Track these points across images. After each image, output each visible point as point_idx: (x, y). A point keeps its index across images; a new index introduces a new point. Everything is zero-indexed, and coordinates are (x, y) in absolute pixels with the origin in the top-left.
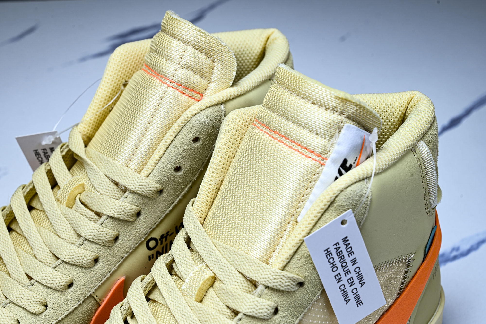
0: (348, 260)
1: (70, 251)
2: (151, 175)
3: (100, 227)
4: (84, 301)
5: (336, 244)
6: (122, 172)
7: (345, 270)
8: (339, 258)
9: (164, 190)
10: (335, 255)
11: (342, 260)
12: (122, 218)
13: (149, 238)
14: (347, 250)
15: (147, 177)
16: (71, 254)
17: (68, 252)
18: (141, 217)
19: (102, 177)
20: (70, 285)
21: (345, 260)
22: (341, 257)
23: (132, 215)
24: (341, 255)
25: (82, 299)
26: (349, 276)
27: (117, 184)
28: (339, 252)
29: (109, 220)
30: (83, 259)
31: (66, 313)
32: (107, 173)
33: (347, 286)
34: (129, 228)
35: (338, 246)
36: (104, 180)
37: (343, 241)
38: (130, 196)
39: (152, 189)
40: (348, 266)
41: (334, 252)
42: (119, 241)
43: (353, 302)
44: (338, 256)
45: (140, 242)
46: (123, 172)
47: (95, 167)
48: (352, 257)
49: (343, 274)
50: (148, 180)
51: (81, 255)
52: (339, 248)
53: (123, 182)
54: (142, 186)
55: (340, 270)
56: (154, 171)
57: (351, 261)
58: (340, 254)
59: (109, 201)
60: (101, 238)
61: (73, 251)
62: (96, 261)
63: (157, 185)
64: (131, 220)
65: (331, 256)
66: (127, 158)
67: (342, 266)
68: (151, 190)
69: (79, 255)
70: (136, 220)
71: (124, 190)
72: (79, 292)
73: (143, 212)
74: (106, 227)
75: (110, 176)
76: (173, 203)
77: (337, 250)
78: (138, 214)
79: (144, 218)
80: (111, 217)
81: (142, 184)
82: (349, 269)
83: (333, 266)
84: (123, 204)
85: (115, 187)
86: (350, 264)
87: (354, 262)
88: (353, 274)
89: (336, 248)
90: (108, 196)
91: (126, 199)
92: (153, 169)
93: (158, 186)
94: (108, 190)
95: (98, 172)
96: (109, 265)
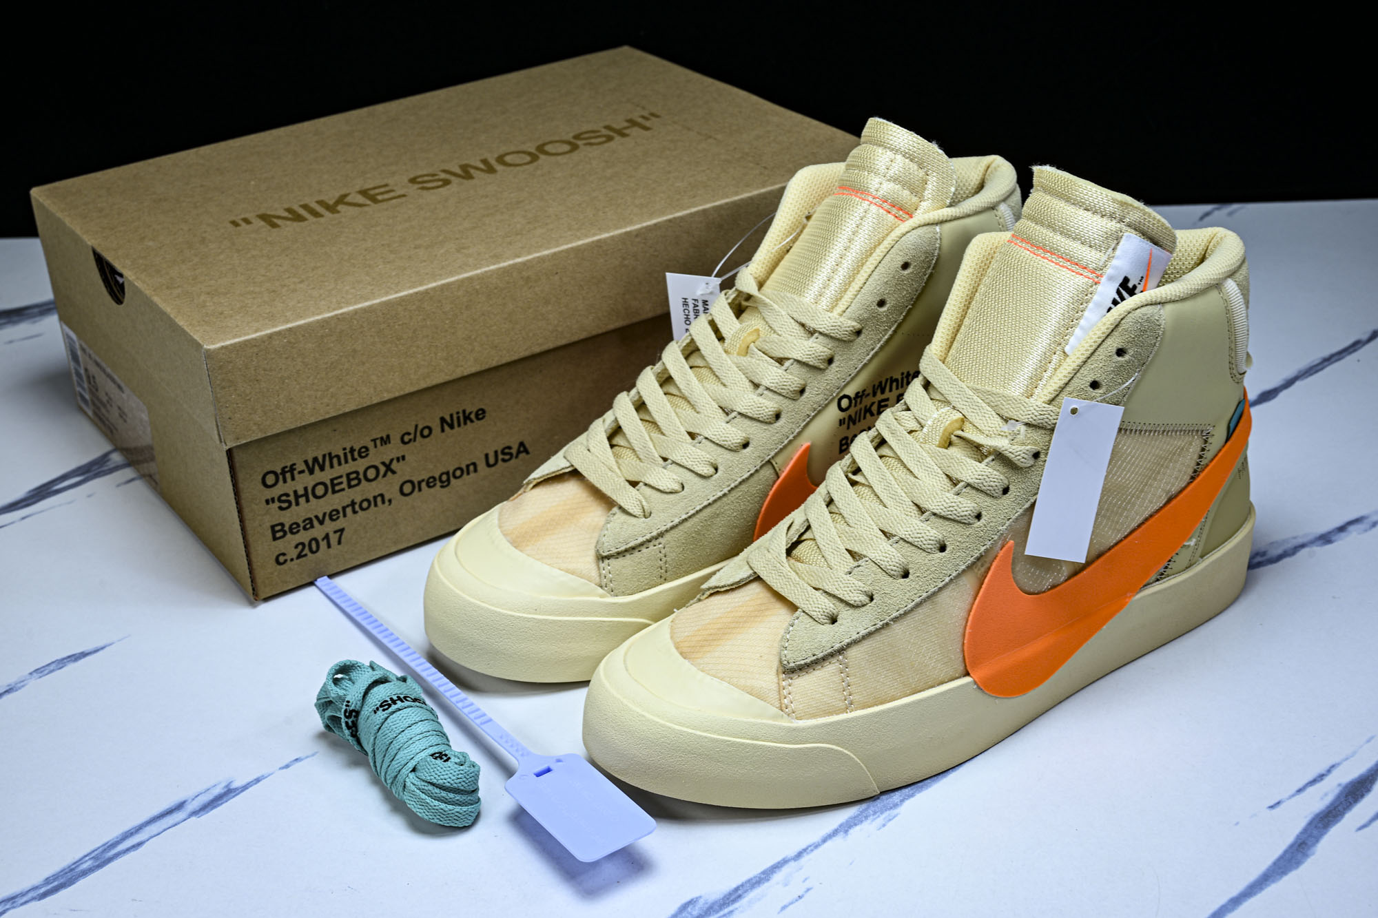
1: (748, 401)
2: (846, 313)
3: (784, 373)
4: (761, 467)
6: (809, 311)
9: (864, 331)
12: (811, 363)
13: (841, 394)
15: (841, 315)
16: (750, 404)
17: (745, 401)
18: (833, 365)
19: (785, 317)
20: (745, 445)
23: (824, 360)
25: (759, 464)
27: (803, 325)
29: (796, 366)
30: (764, 410)
31: (740, 480)
32: (790, 313)
34: (819, 377)
36: (787, 320)
38: (821, 337)
39: (847, 329)
42: (807, 393)
45: (830, 398)
46: (811, 311)
47: (775, 306)
50: (842, 319)
51: (761, 406)
53: (811, 324)
54: (836, 326)
56: (851, 307)
59: (796, 343)
60: (784, 387)
61: (751, 400)
62: (778, 416)
63: (854, 324)
64: (822, 367)
66: (816, 293)
68: (847, 331)
69: (759, 406)
70: (827, 368)
71: (811, 332)
72: (757, 454)
73: (836, 358)
74: (791, 374)
75: (794, 316)
76: (873, 349)
78: (830, 361)
79: (837, 367)
80: (798, 362)
81: (835, 324)
84: (814, 345)
85: (802, 329)
90: (795, 336)
91: (816, 340)
92: (851, 303)
93: (858, 326)
94: (793, 332)
95: (779, 312)
96: (793, 423)
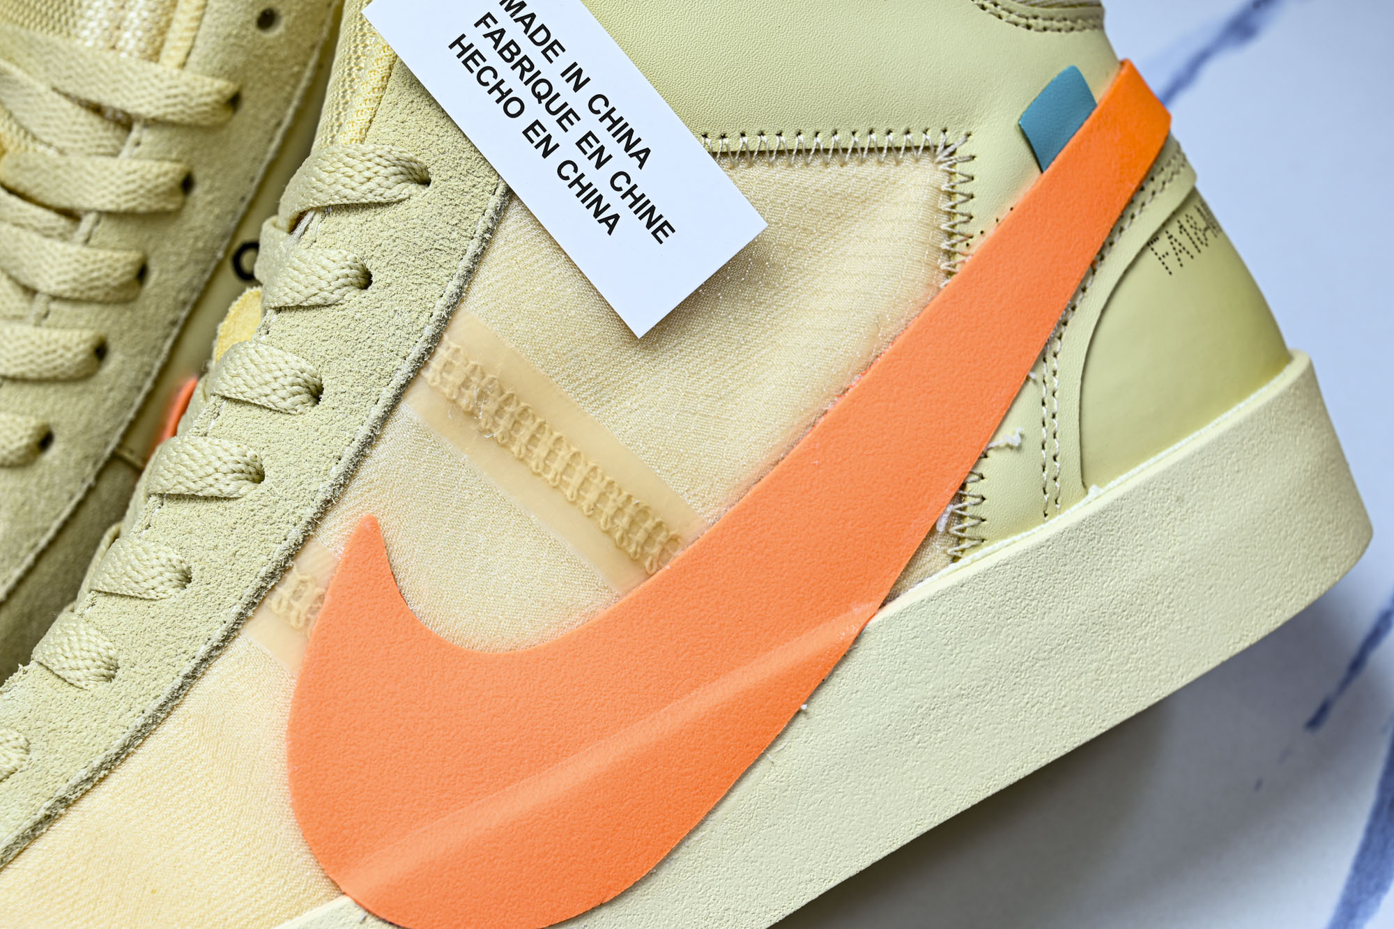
0: (551, 71)
1: (16, 344)
2: (193, 58)
3: (85, 250)
4: (98, 478)
5: (483, 20)
6: (102, 71)
7: (553, 107)
8: (513, 68)
9: (245, 94)
10: (493, 59)
11: (527, 75)
12: (142, 209)
13: (237, 245)
14: (531, 37)
15: (183, 65)
16: (23, 352)
17: (11, 347)
18: (198, 192)
19: (47, 98)
20: (45, 440)
21: (539, 73)
22: (520, 63)
23: (170, 193)
24: (517, 58)
25: (90, 471)
26: (577, 131)
27: (97, 109)
28: (507, 47)
29: (105, 224)
30: (61, 356)
31: (56, 524)
32: (57, 83)
33: (587, 166)
34: (172, 230)
35: (494, 28)
36: (55, 106)
37: (507, 9)
38: (148, 137)
39: (208, 99)
40: (558, 95)
41: (486, 46)
42: (153, 277)
43: (631, 224)
44: (508, 61)
45: (213, 265)
46: (105, 67)
47: (18, 73)
48: (562, 62)
49: (550, 122)
50: (187, 76)
51: (53, 347)
52: (502, 32)
53: (115, 100)
54: (175, 96)
55: (535, 111)
56: (199, 42)
57: (563, 75)
58: (510, 52)
59: (90, 168)
60: (96, 283)
61: (24, 342)
62: (100, 351)
63: (220, 84)
64: (171, 207)
65: (483, 65)
66: (106, 24)
67: (540, 98)
68: (206, 104)
69: (45, 348)
70: (184, 204)
71: (125, 122)
72: (77, 454)
73: (198, 175)
74: (102, 246)
75: (69, 90)
76: (279, 124)
77: (497, 42)
78: (187, 184)
79: (208, 192)
80: (109, 214)
81: (174, 91)
82: (566, 105)
83: (506, 98)
84: (135, 165)
85: (95, 119)
86: (563, 88)
87: (576, 77)
88: (589, 122)
89: (491, 35)
90: (81, 149)
91: (137, 150)
92: (194, 38)
93: (223, 86)
94: (77, 132)
95: (28, 86)
96: (142, 353)
